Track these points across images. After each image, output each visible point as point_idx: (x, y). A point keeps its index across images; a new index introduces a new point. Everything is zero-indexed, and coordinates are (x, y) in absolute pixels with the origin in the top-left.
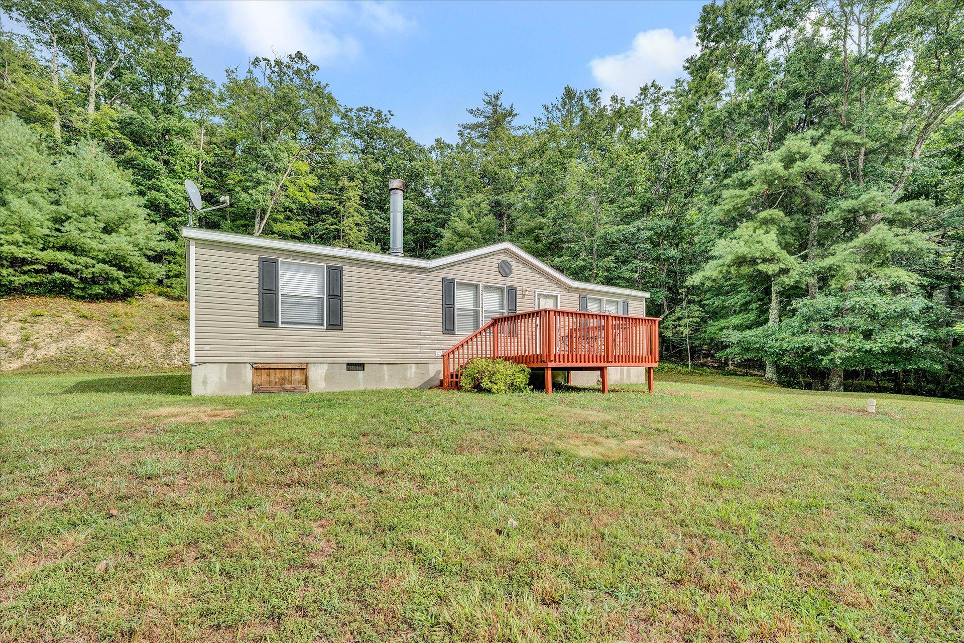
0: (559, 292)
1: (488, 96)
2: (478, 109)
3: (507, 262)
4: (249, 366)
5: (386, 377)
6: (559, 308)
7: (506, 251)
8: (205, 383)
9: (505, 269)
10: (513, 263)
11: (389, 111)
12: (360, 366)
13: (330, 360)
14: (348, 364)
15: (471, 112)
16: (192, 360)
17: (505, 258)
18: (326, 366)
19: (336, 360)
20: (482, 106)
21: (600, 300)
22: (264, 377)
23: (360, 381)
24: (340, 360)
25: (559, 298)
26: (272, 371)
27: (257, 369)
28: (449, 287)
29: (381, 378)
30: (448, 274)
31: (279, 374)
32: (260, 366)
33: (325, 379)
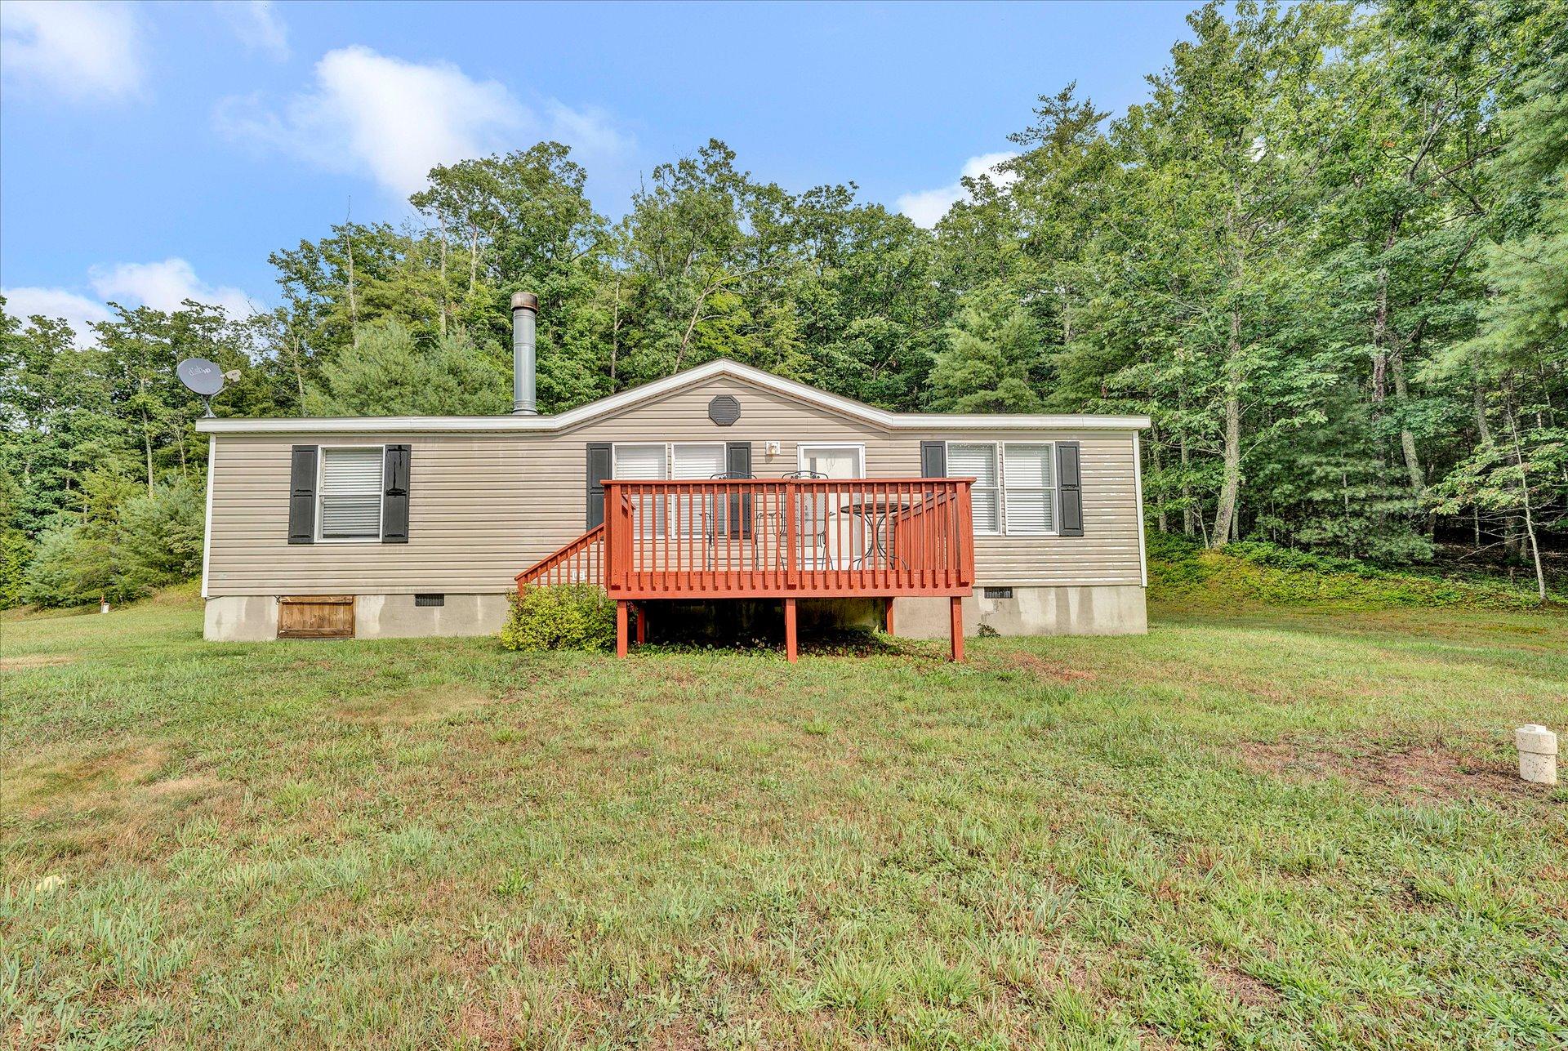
0: (861, 444)
1: (1046, 100)
2: (1028, 130)
3: (730, 398)
4: (274, 599)
5: (480, 617)
6: (863, 476)
7: (724, 376)
8: (219, 623)
9: (723, 412)
10: (741, 397)
11: (851, 183)
12: (436, 599)
13: (388, 590)
14: (417, 596)
15: (1015, 138)
16: (204, 594)
17: (724, 390)
18: (382, 599)
19: (397, 590)
20: (1034, 122)
21: (992, 447)
22: (296, 616)
23: (435, 623)
24: (402, 590)
25: (862, 454)
26: (306, 607)
27: (287, 603)
28: (599, 456)
29: (472, 619)
30: (597, 435)
31: (316, 610)
32: (289, 599)
33: (380, 620)
